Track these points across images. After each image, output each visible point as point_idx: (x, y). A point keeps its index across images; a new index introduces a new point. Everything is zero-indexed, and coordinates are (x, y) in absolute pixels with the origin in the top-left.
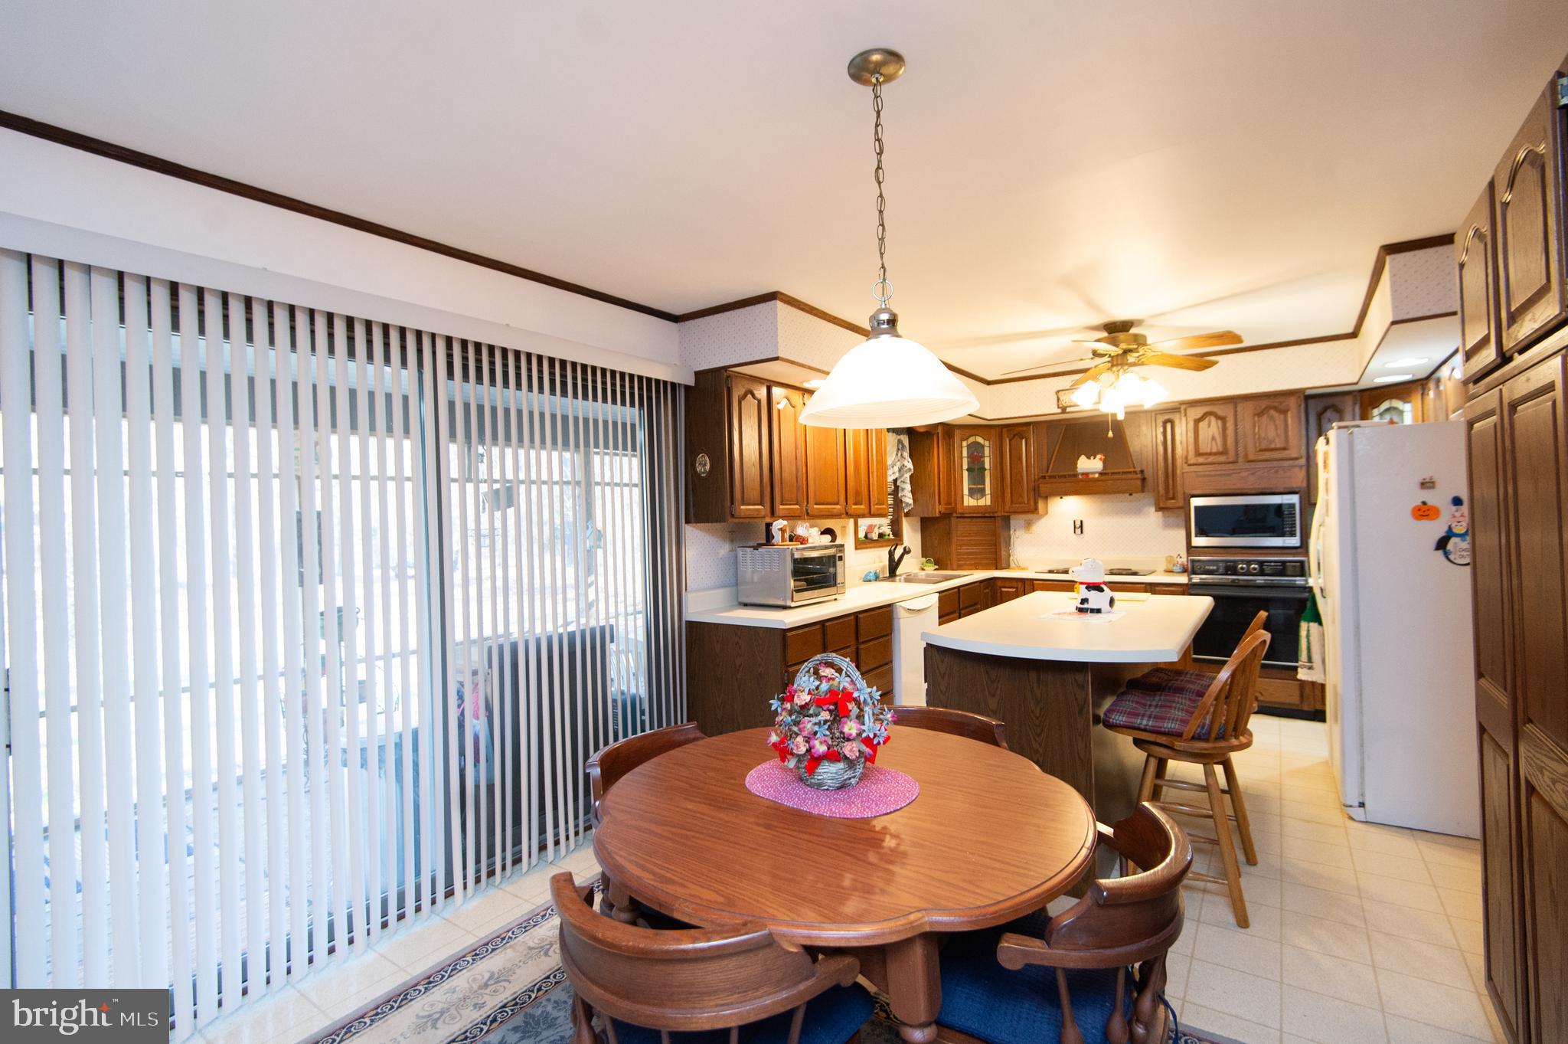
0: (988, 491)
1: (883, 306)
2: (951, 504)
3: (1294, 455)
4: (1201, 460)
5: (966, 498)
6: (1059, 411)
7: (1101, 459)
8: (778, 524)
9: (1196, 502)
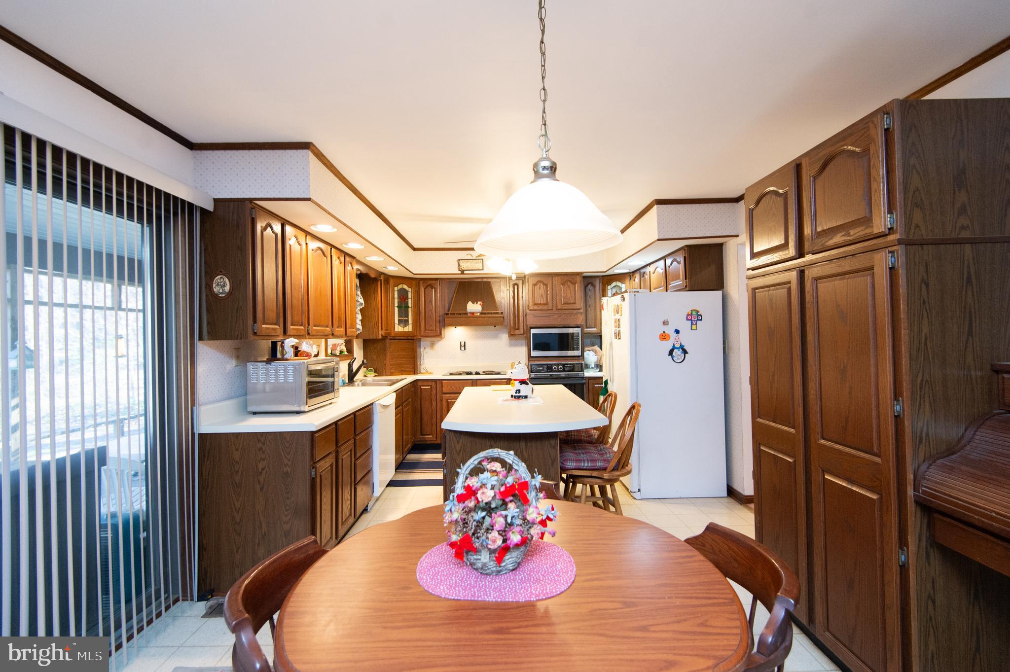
0: (410, 322)
1: (545, 156)
2: (388, 330)
3: (578, 307)
4: (536, 308)
5: (396, 326)
6: (460, 272)
7: (480, 304)
8: (290, 342)
9: (533, 331)
